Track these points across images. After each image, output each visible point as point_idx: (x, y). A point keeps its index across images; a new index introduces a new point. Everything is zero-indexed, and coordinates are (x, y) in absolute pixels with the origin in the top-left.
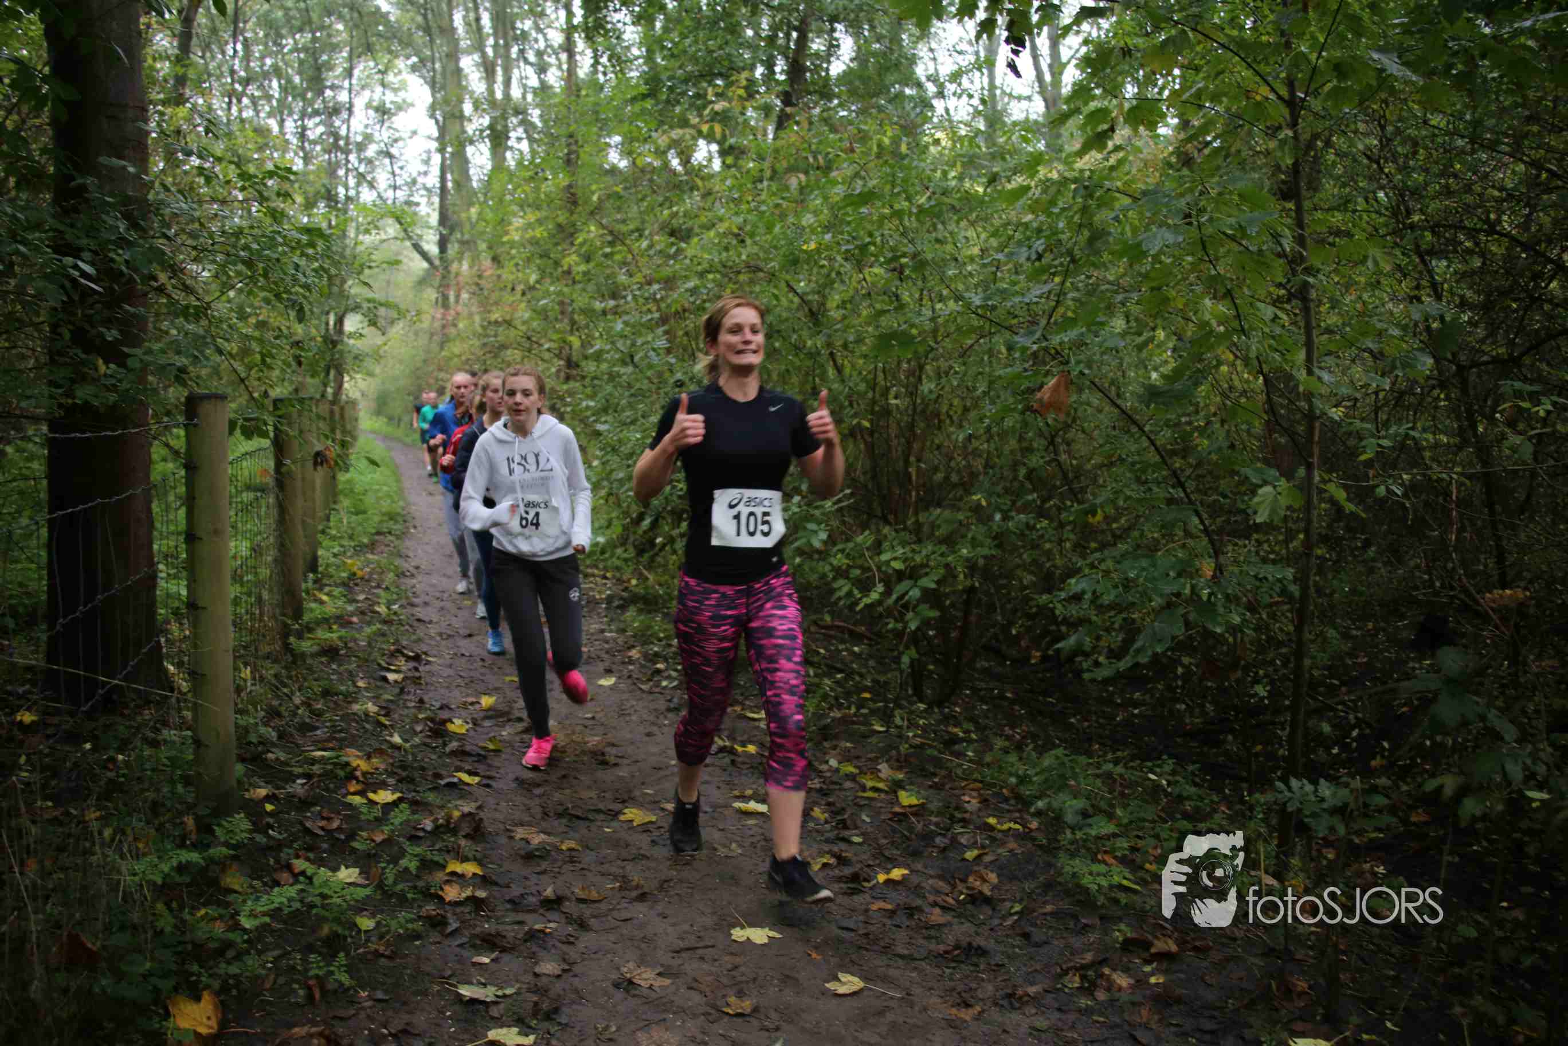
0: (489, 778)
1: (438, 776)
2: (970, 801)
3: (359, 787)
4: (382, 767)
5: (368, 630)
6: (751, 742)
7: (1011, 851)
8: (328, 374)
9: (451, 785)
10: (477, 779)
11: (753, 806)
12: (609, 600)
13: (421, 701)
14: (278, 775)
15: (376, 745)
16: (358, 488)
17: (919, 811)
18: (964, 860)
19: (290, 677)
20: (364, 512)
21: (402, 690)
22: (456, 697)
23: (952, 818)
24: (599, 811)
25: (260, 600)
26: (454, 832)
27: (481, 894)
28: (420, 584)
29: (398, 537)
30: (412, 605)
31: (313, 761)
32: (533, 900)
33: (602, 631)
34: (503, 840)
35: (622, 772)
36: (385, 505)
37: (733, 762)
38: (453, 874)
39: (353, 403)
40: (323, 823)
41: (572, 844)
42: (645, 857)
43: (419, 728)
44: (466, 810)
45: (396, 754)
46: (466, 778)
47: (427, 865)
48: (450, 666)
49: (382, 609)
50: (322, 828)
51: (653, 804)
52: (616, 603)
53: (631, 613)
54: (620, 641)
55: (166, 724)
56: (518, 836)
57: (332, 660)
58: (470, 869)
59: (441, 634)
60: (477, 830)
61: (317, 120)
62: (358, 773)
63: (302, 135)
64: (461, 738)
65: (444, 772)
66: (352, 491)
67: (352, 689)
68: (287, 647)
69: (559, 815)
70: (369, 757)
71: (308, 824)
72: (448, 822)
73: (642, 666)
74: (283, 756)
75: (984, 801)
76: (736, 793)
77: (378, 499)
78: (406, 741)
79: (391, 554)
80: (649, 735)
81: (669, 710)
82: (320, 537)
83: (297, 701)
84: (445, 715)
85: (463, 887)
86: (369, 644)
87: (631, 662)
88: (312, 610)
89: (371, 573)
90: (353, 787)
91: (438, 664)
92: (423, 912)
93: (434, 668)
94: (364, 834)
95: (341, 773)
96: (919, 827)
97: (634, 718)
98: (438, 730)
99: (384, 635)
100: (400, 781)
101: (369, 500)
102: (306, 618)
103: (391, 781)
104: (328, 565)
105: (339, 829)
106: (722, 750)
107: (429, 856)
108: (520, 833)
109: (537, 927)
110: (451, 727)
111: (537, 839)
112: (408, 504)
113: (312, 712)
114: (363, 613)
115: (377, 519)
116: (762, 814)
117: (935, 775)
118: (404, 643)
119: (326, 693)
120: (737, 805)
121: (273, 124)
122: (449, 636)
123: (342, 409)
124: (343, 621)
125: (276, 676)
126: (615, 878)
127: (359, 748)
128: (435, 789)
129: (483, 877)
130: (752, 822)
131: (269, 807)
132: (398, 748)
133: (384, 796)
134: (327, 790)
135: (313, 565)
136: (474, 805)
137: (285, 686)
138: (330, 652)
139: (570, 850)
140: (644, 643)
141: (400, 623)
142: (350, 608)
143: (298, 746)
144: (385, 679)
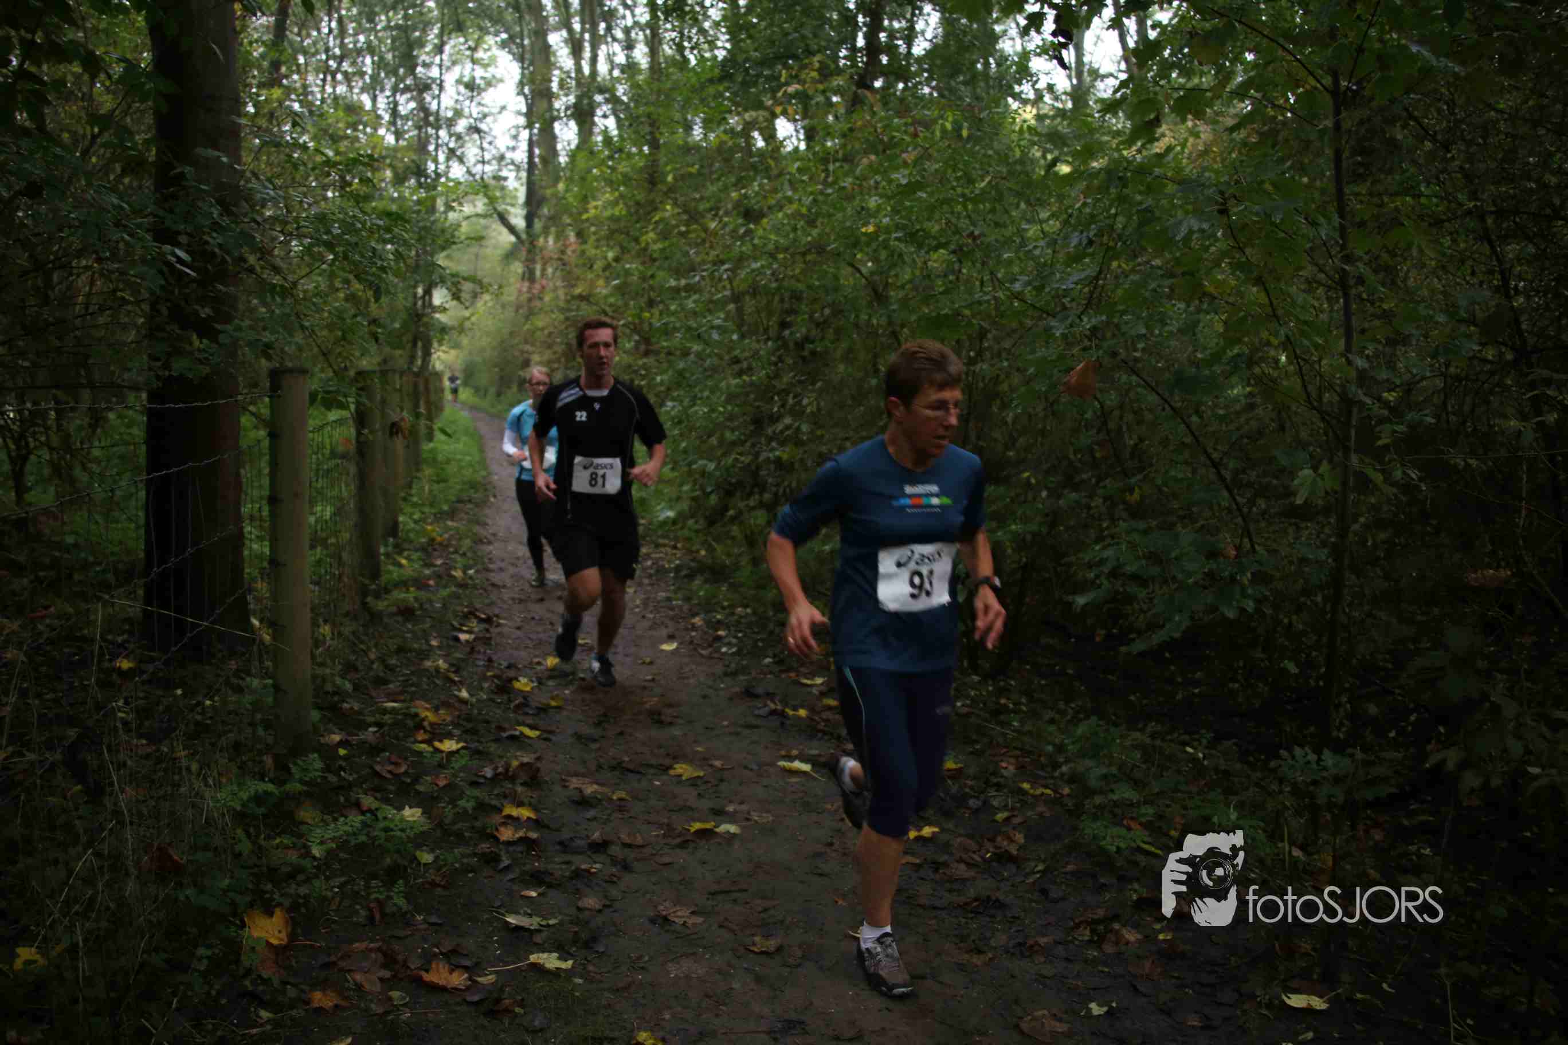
0: (551, 732)
1: (501, 729)
2: (1008, 768)
3: (426, 737)
4: (449, 719)
5: (444, 593)
6: (802, 707)
7: (1041, 815)
8: (415, 345)
9: (512, 738)
10: (537, 733)
11: (797, 765)
12: (678, 569)
13: (490, 660)
14: (352, 723)
15: (443, 697)
16: (440, 457)
17: (957, 775)
18: (996, 821)
19: (367, 635)
20: (445, 481)
21: (472, 648)
22: (522, 656)
23: (987, 782)
24: (651, 766)
25: (340, 563)
26: (513, 779)
27: (534, 835)
28: (494, 550)
29: (477, 505)
30: (488, 570)
31: (385, 711)
32: (580, 843)
33: (669, 599)
34: (557, 788)
35: (676, 732)
36: (468, 473)
37: (782, 724)
38: (509, 817)
39: (438, 376)
40: (390, 768)
41: (622, 794)
42: (691, 808)
43: (486, 685)
44: (526, 760)
45: (463, 707)
46: (527, 731)
47: (482, 807)
48: (518, 628)
49: (458, 574)
50: (390, 772)
51: (704, 761)
52: (684, 573)
53: (697, 582)
54: (686, 608)
55: (249, 674)
56: (572, 786)
57: (407, 620)
58: (525, 813)
59: (513, 599)
60: (532, 777)
61: (408, 95)
62: (426, 724)
63: (394, 112)
64: (525, 696)
65: (506, 725)
66: (435, 460)
67: (424, 647)
68: (364, 604)
69: (613, 768)
70: (436, 709)
71: (378, 768)
72: (507, 770)
73: (706, 633)
74: (356, 706)
75: (1021, 767)
76: (783, 753)
77: (461, 468)
78: (471, 695)
79: (470, 521)
80: (704, 697)
81: (726, 674)
82: (402, 504)
83: (372, 656)
84: (511, 673)
85: (516, 830)
86: (444, 605)
87: (694, 628)
88: (390, 572)
89: (449, 540)
90: (421, 736)
91: (507, 625)
92: (478, 850)
93: (505, 630)
94: (428, 778)
95: (410, 723)
96: (954, 789)
97: (692, 681)
98: (504, 687)
99: (458, 597)
100: (466, 732)
101: (452, 469)
102: (384, 579)
103: (456, 732)
104: (409, 531)
105: (406, 773)
106: (773, 712)
107: (487, 800)
108: (575, 783)
109: (583, 867)
110: (517, 685)
111: (590, 789)
112: (489, 474)
113: (387, 667)
114: (440, 577)
115: (458, 487)
116: (805, 773)
117: (976, 742)
118: (478, 606)
119: (400, 650)
120: (782, 763)
121: (366, 100)
122: (521, 601)
123: (427, 381)
124: (420, 584)
125: (353, 633)
126: (661, 826)
127: (427, 701)
128: (497, 740)
129: (537, 822)
130: (794, 780)
131: (342, 752)
132: (464, 702)
133: (449, 745)
134: (397, 738)
135: (393, 529)
136: (533, 756)
137: (362, 642)
138: (406, 612)
139: (621, 799)
140: (707, 612)
141: (474, 587)
142: (427, 572)
143: (372, 697)
144: (457, 639)
